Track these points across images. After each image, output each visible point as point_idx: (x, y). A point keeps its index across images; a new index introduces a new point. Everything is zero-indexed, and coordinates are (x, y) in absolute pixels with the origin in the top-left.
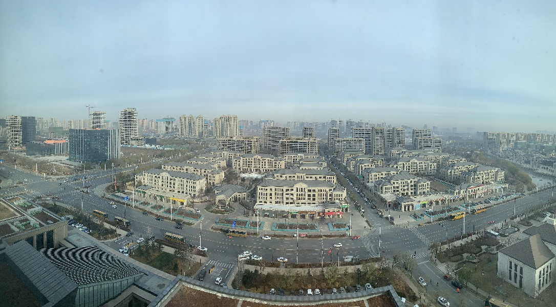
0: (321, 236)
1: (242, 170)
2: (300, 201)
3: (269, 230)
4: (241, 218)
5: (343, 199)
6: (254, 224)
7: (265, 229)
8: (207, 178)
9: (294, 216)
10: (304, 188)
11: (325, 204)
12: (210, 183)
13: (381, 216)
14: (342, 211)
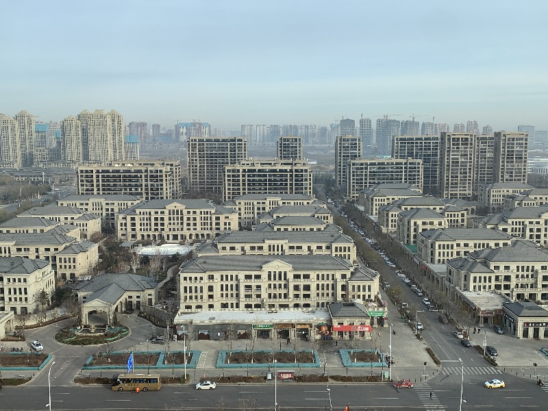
0: (323, 379)
1: (139, 238)
2: (277, 302)
3: (210, 367)
4: (146, 347)
5: (372, 298)
6: (178, 358)
7: (200, 366)
8: (54, 266)
9: (264, 334)
10: (285, 273)
11: (332, 308)
12: (64, 276)
13: (464, 344)
14: (372, 324)
